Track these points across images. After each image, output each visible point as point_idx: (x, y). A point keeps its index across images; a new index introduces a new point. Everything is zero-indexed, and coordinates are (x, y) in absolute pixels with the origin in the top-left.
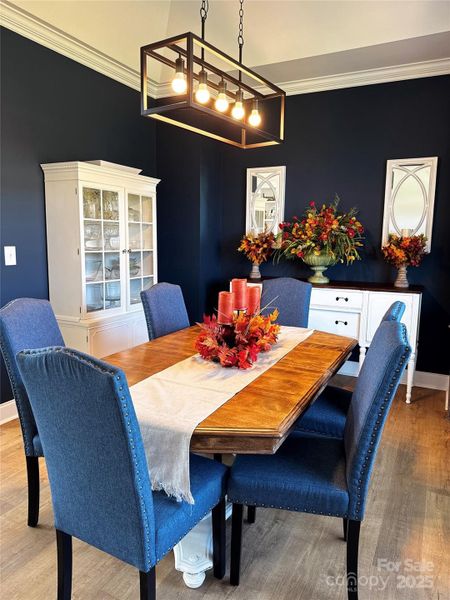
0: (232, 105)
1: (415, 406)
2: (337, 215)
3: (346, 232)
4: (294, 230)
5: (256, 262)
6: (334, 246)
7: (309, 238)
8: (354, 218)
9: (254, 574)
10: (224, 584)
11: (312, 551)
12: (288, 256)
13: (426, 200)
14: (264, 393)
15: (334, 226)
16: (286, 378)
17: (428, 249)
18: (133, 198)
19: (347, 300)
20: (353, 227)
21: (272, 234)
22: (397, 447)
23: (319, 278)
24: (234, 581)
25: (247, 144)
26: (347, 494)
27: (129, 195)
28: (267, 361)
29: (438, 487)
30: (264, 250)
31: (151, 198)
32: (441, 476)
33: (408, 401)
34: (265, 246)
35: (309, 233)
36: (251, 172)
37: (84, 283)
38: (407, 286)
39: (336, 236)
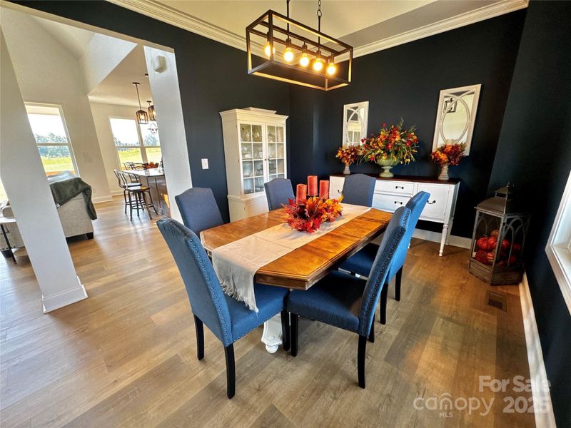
0: (312, 62)
1: (446, 258)
2: (402, 131)
3: (406, 143)
4: (371, 143)
5: (347, 164)
6: (396, 153)
7: (380, 148)
8: (413, 134)
9: (307, 352)
10: (288, 354)
11: (347, 344)
12: (366, 160)
13: (469, 117)
14: (313, 250)
15: (397, 139)
16: (333, 241)
17: (467, 153)
18: (271, 128)
19: (403, 188)
20: (411, 139)
21: (359, 146)
22: (424, 285)
23: (387, 173)
24: (294, 353)
25: (329, 87)
26: (358, 319)
27: (268, 127)
28: (328, 228)
29: (447, 315)
30: (352, 156)
31: (282, 128)
32: (451, 308)
33: (440, 255)
34: (353, 154)
35: (381, 145)
36: (347, 107)
37: (242, 178)
38: (447, 179)
39: (398, 146)
